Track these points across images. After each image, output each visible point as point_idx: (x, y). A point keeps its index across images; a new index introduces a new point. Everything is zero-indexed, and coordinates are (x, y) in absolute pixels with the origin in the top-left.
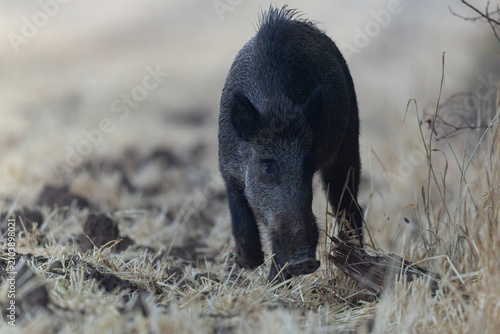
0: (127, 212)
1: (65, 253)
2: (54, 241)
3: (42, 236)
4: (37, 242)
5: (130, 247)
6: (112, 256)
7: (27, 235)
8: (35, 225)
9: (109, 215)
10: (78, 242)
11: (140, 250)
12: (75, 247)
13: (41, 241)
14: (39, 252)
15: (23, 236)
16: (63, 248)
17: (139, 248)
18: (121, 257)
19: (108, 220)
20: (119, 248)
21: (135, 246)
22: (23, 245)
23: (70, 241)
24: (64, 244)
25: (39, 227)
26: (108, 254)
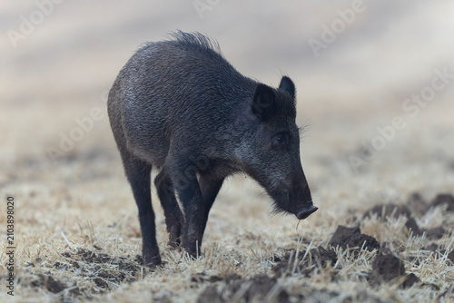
0: (413, 252)
1: (355, 288)
2: (346, 278)
3: (336, 273)
4: (330, 279)
5: (415, 284)
6: (399, 291)
7: (322, 271)
8: (329, 263)
9: (395, 255)
10: (368, 279)
11: (425, 287)
12: (365, 283)
13: (334, 277)
14: (332, 287)
15: (319, 272)
16: (354, 284)
17: (424, 284)
18: (407, 293)
19: (395, 258)
20: (405, 285)
21: (420, 284)
22: (318, 281)
23: (360, 277)
24: (355, 280)
25: (333, 265)
26: (395, 290)
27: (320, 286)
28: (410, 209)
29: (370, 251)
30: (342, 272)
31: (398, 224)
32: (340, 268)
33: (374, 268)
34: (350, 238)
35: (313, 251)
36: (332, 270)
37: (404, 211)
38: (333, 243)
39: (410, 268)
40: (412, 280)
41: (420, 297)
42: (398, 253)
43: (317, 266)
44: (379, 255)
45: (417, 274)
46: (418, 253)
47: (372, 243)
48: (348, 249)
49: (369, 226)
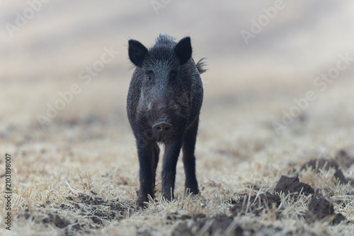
27: (267, 223)
28: (338, 163)
29: (307, 195)
30: (285, 212)
31: (328, 174)
32: (283, 209)
33: (310, 209)
34: (290, 185)
35: (262, 196)
36: (277, 210)
37: (333, 164)
38: (277, 189)
39: (338, 209)
40: (340, 218)
41: (346, 232)
42: (328, 198)
43: (265, 207)
44: (313, 199)
45: (343, 214)
46: (344, 197)
47: (308, 190)
48: (289, 194)
49: (305, 176)
